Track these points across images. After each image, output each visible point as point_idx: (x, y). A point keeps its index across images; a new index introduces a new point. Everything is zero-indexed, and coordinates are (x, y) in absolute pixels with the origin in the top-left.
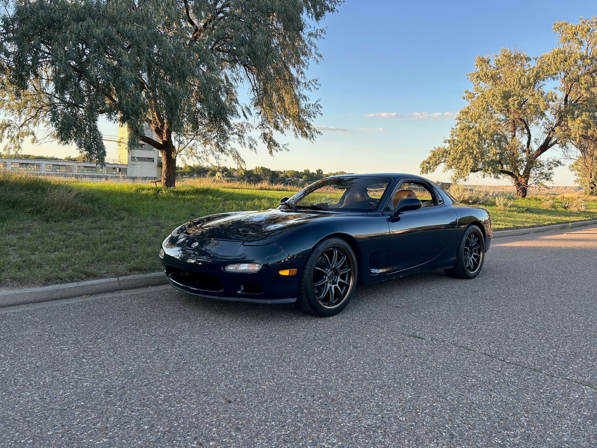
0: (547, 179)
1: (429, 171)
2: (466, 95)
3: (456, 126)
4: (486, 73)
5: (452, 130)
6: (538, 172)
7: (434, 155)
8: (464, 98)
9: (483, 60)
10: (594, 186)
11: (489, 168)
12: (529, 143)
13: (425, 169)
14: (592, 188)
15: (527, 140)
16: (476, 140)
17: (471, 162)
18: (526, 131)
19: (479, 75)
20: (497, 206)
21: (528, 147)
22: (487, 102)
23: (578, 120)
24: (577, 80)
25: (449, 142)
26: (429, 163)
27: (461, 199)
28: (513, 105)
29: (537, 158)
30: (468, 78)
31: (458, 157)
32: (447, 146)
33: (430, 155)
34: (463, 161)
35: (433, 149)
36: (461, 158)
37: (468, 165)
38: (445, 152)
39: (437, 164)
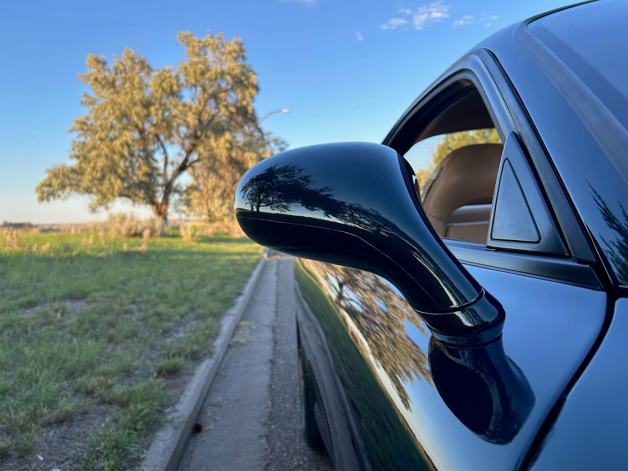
1: (51, 198)
2: (84, 99)
3: (78, 138)
4: (105, 77)
5: (73, 143)
7: (55, 176)
8: (83, 104)
9: (97, 61)
12: (166, 165)
13: (45, 195)
17: (118, 183)
18: (162, 151)
19: (96, 78)
21: (164, 170)
25: (77, 157)
26: (50, 185)
29: (175, 182)
31: (99, 175)
32: (73, 163)
33: (46, 175)
34: (106, 184)
35: (51, 167)
36: (102, 178)
37: (113, 188)
38: (73, 171)
39: (63, 187)
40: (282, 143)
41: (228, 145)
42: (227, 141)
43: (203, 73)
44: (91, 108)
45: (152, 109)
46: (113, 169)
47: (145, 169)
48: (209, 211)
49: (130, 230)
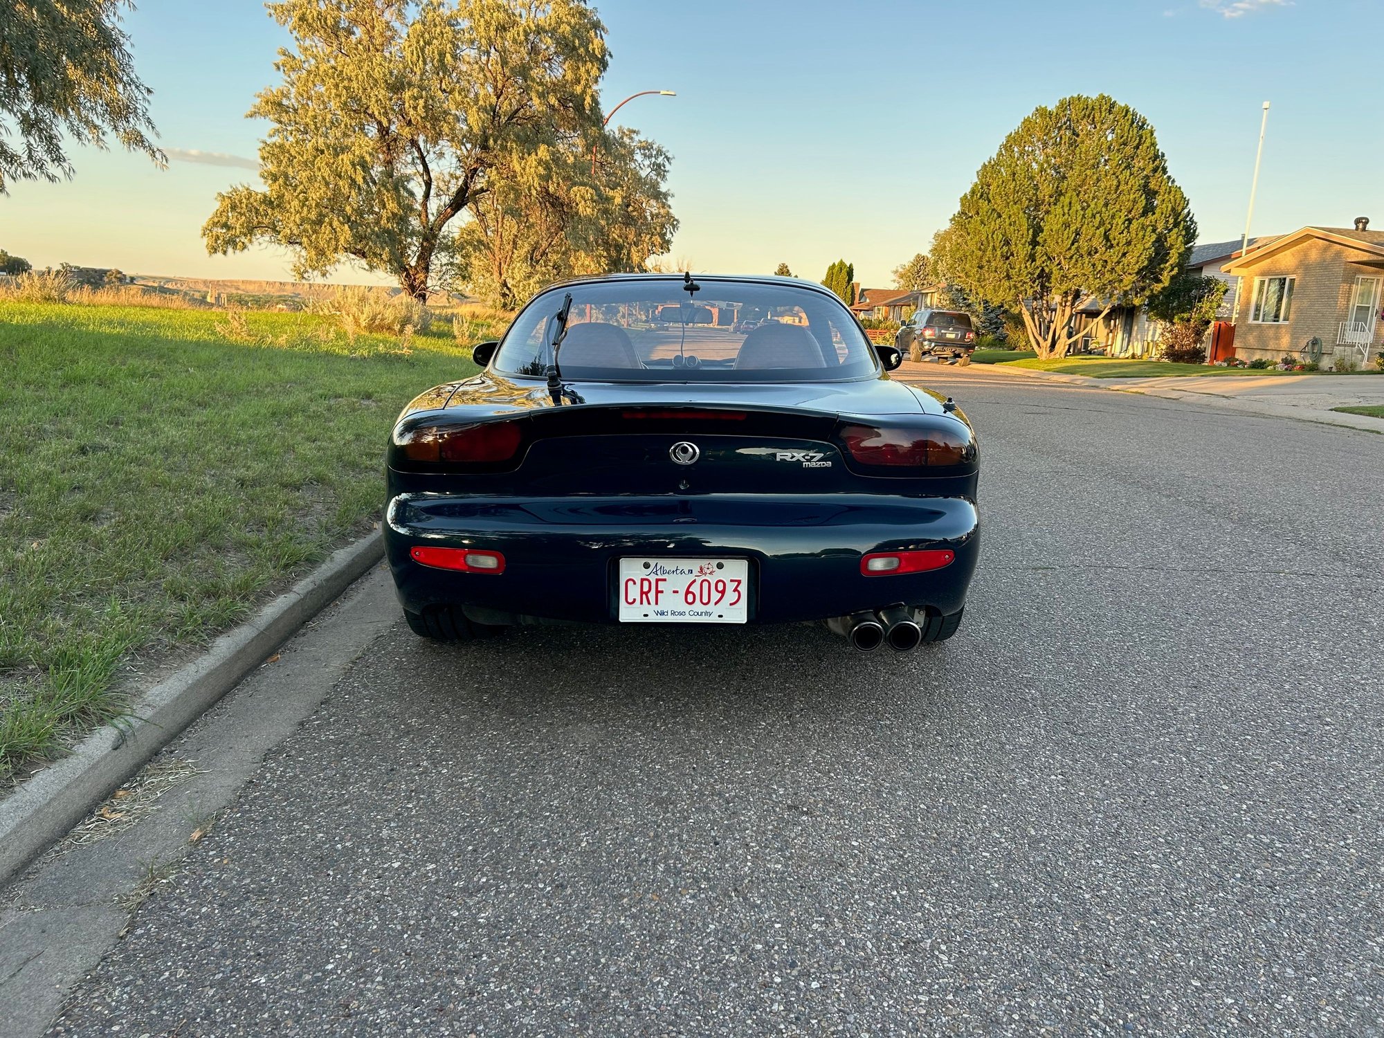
0: (464, 278)
1: (230, 250)
2: (280, 59)
3: (271, 136)
4: (320, 13)
5: (262, 145)
6: (445, 261)
7: (234, 208)
8: (279, 68)
10: (508, 292)
11: (384, 249)
12: (427, 196)
13: (219, 242)
14: (504, 295)
15: (424, 188)
16: (360, 180)
17: (346, 234)
18: (421, 168)
19: (304, 14)
20: (454, 337)
21: (424, 205)
22: (346, 88)
23: (532, 160)
24: (523, 71)
25: (273, 177)
26: (225, 226)
27: (377, 322)
28: (415, 108)
29: (443, 229)
30: (271, 15)
31: (313, 216)
32: (262, 188)
33: (217, 205)
34: (325, 230)
35: (225, 191)
36: (320, 222)
37: (337, 240)
38: (267, 201)
39: (250, 230)
40: (659, 152)
41: (541, 170)
42: (540, 162)
43: (502, 28)
44: (294, 76)
45: (407, 94)
46: (335, 203)
47: (392, 206)
48: (505, 284)
49: (373, 319)
